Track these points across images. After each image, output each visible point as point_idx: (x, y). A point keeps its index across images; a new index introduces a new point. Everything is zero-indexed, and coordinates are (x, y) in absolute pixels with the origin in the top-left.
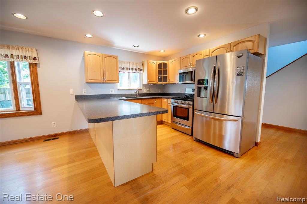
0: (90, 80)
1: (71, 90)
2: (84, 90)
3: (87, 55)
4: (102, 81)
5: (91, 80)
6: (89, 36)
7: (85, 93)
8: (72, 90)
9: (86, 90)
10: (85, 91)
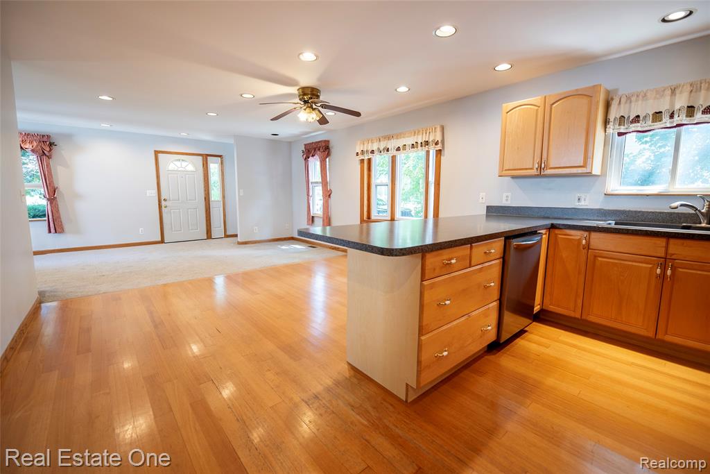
0: (506, 170)
1: (481, 194)
2: (505, 195)
3: (507, 113)
4: (534, 172)
5: (509, 170)
6: (504, 67)
7: (507, 200)
8: (484, 194)
9: (509, 194)
10: (507, 197)
